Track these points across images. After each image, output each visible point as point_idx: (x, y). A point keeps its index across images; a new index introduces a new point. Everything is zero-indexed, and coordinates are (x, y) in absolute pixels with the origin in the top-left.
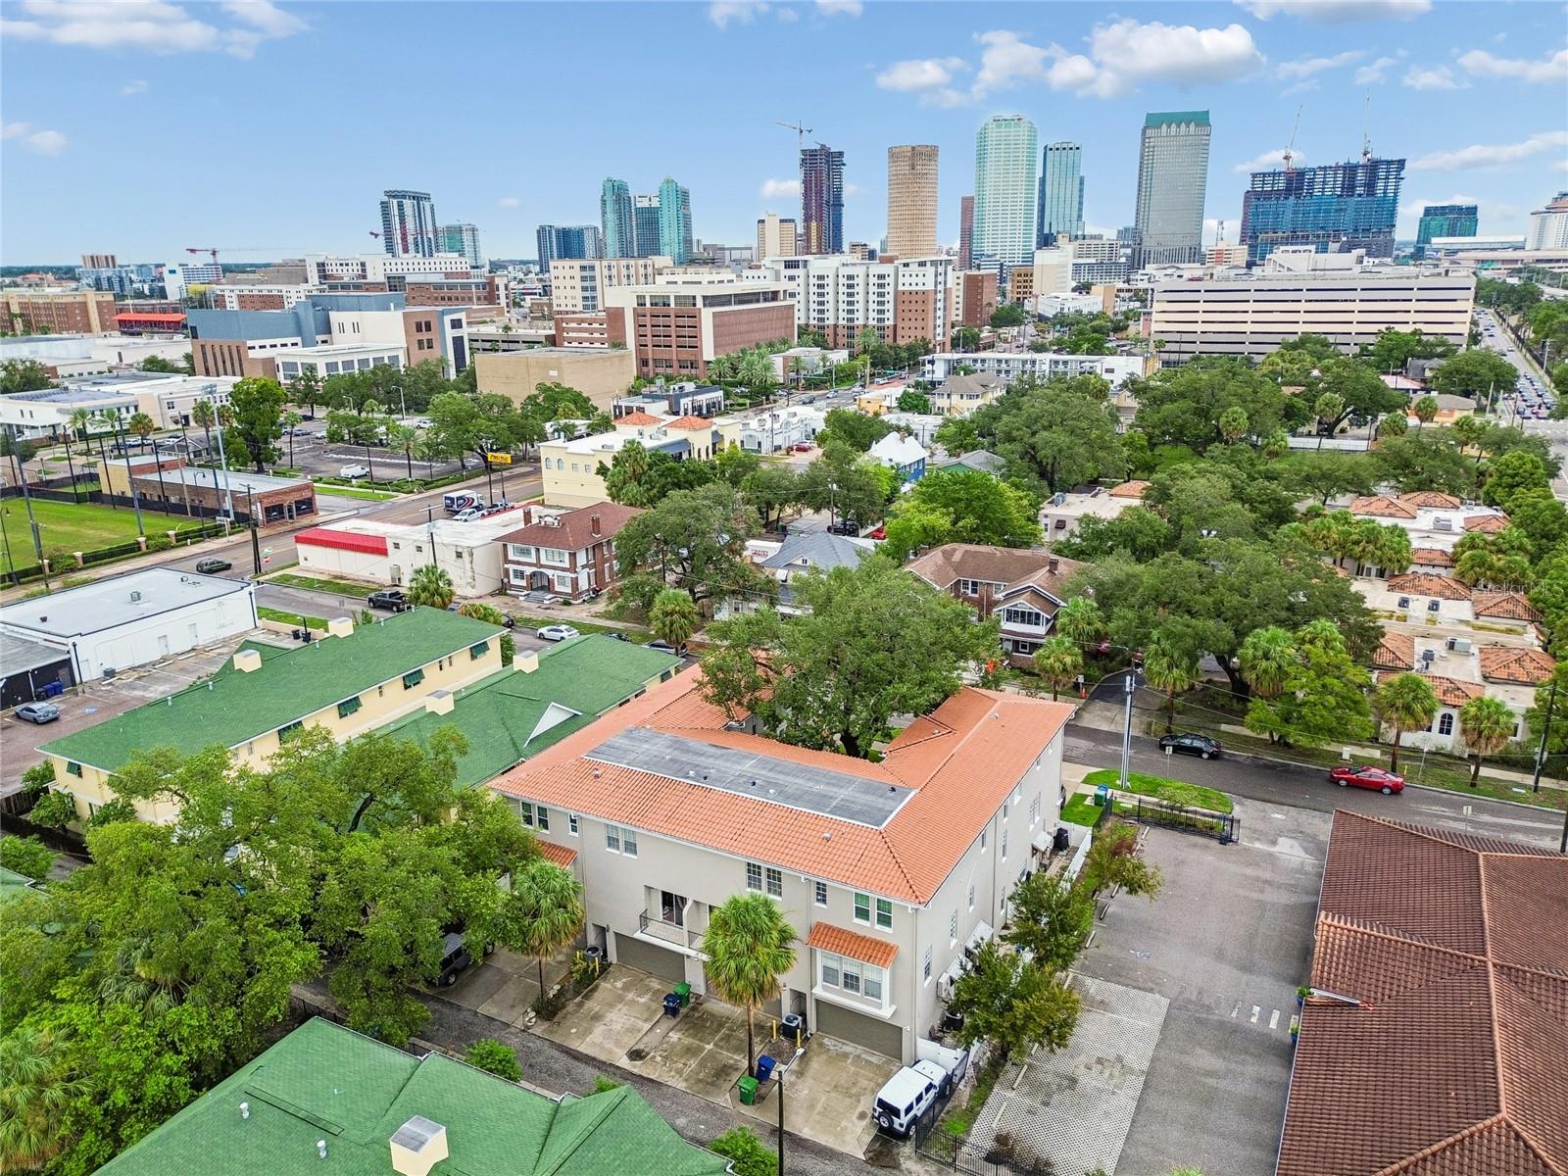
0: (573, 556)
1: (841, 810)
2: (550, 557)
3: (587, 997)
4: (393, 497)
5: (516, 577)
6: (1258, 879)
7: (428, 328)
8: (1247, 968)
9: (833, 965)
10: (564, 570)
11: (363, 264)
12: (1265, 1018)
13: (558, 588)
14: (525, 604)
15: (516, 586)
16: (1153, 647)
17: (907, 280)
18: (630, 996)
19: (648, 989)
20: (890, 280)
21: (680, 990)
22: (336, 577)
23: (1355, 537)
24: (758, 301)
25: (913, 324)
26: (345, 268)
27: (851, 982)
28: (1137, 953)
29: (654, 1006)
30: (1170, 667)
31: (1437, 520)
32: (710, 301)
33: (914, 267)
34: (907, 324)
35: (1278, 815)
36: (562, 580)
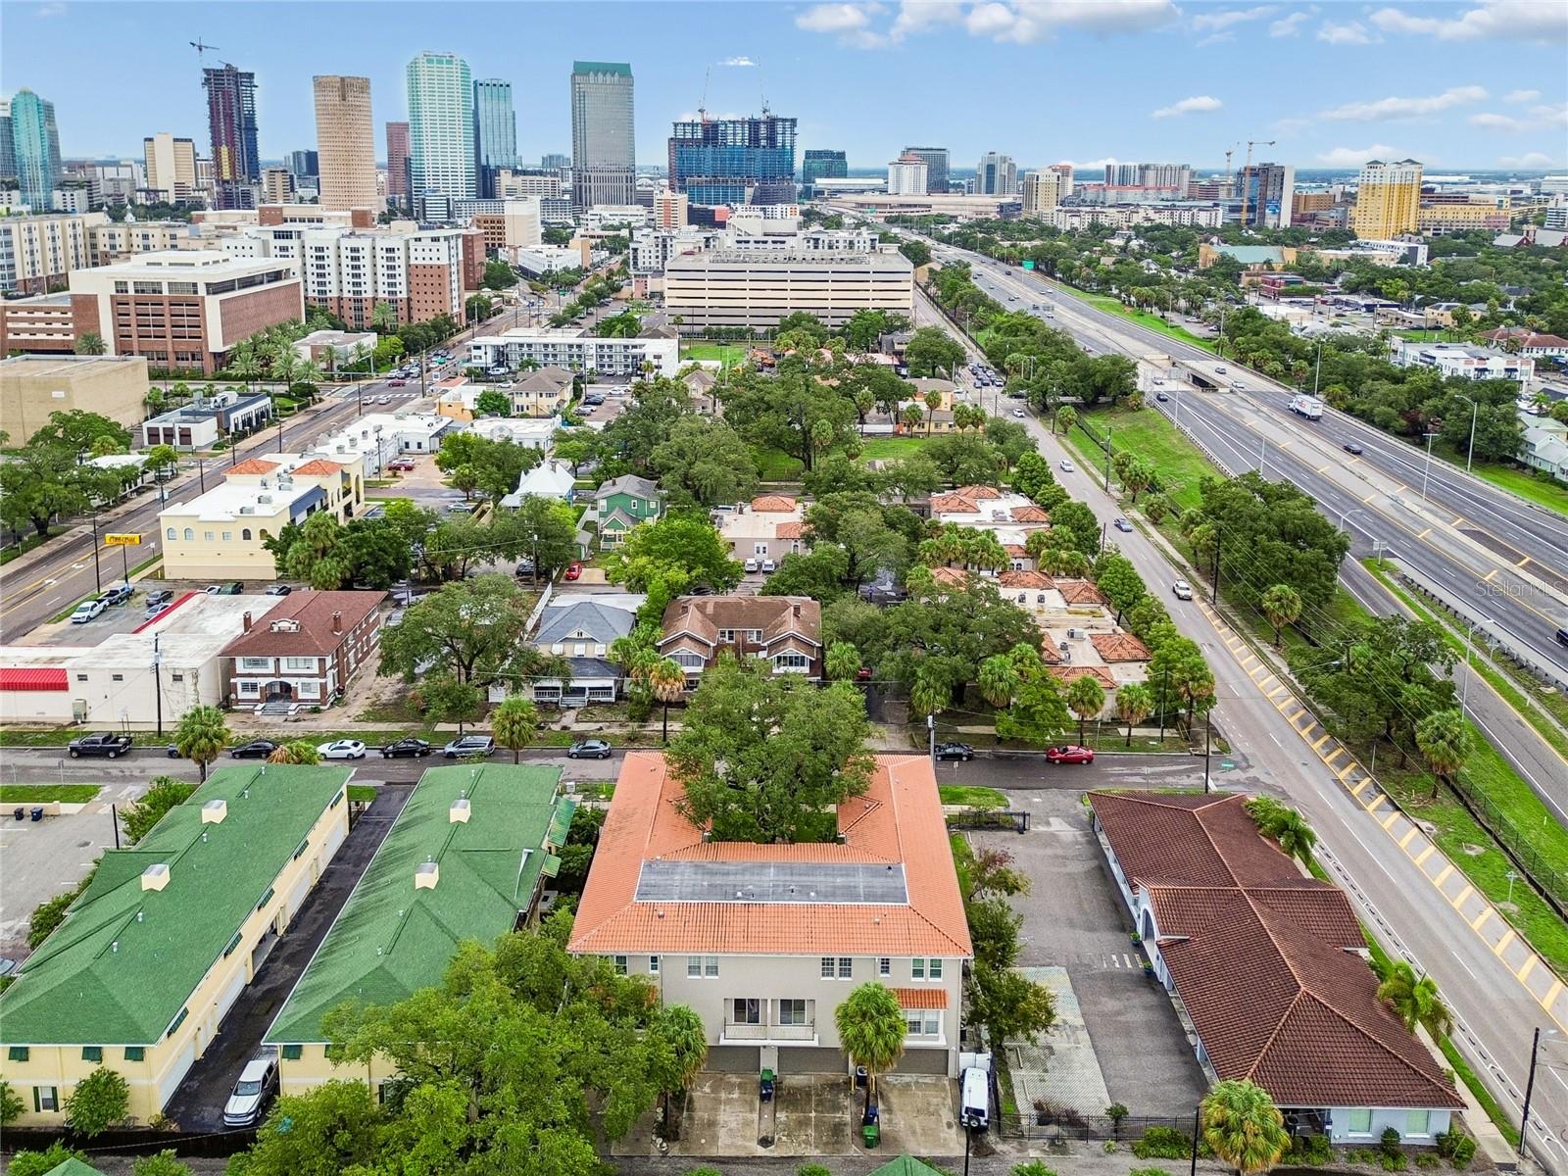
0: (323, 660)
1: (869, 896)
3: (690, 1109)
5: (246, 690)
10: (310, 676)
12: (1123, 963)
14: (267, 719)
17: (420, 255)
18: (723, 1096)
19: (734, 1085)
20: (401, 253)
24: (262, 283)
25: (429, 297)
27: (916, 1026)
29: (748, 1097)
31: (995, 513)
32: (214, 289)
33: (427, 242)
34: (422, 297)
35: (1038, 799)
36: (306, 687)
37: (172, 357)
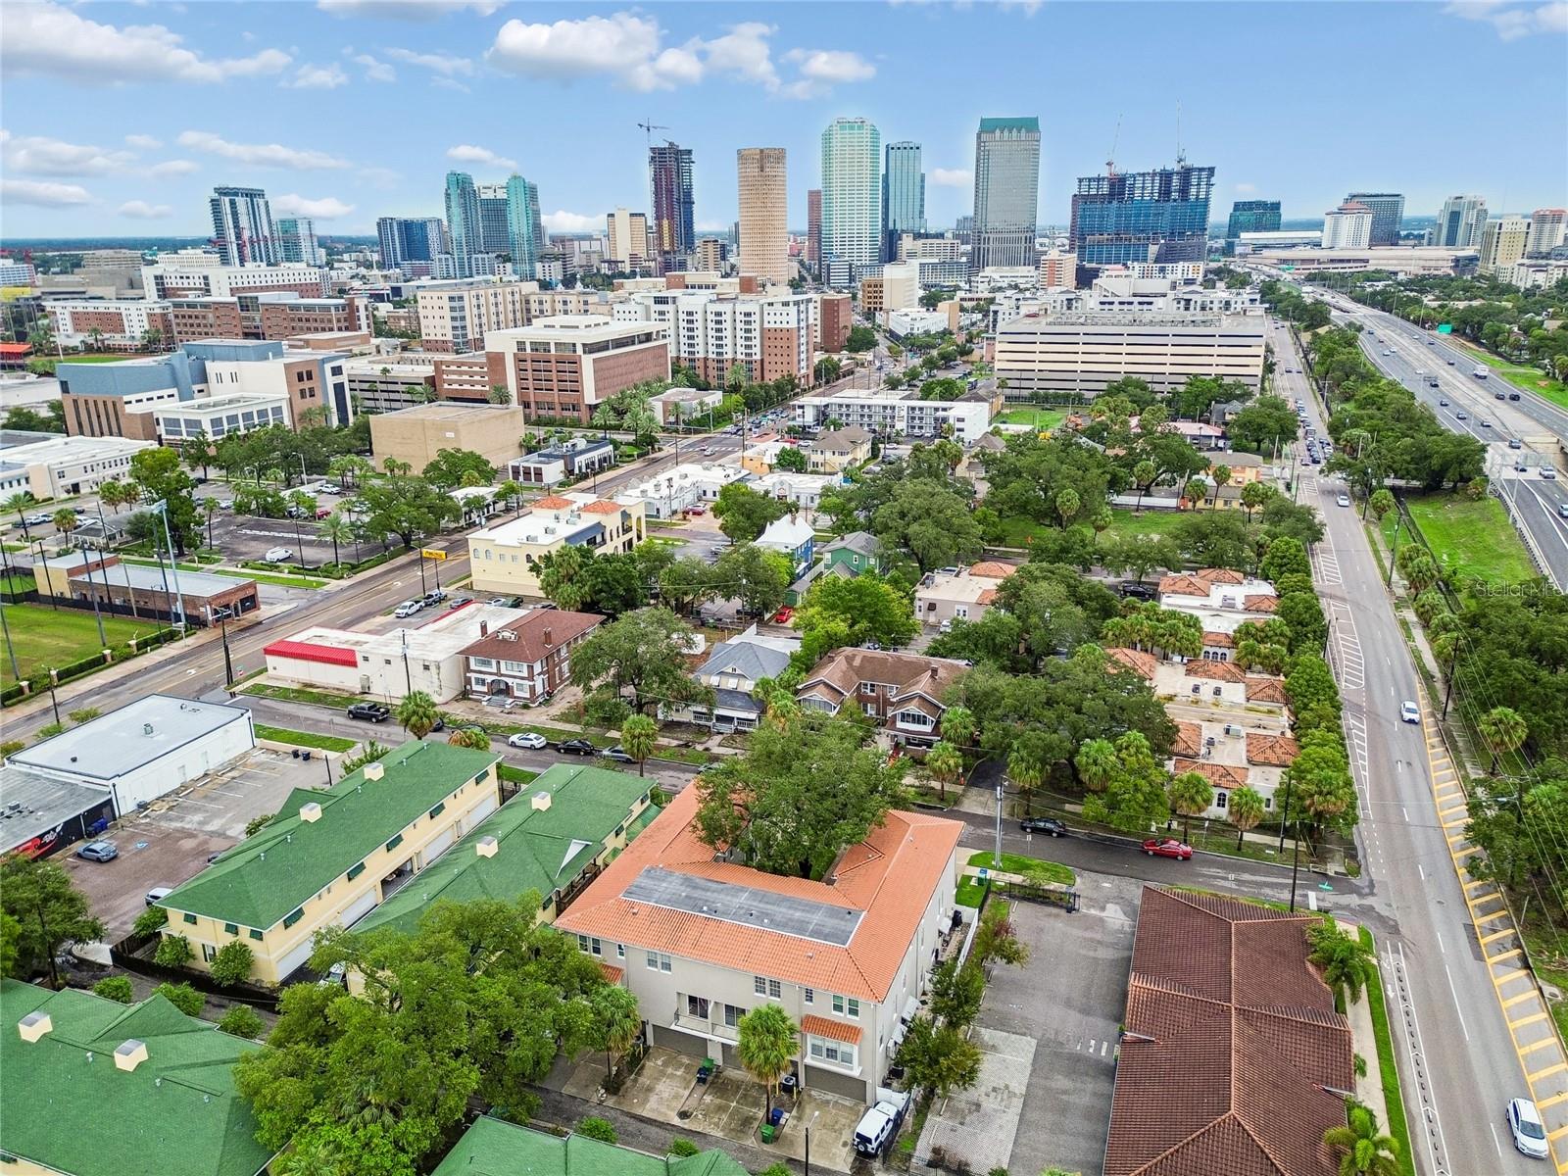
0: (531, 668)
1: (816, 933)
2: (510, 668)
3: (638, 1074)
4: (325, 584)
5: (477, 683)
6: (1092, 940)
7: (310, 377)
8: (1086, 1011)
9: (819, 1043)
10: (523, 678)
11: (206, 278)
12: (1098, 1049)
13: (516, 694)
14: (489, 709)
15: (477, 692)
17: (772, 318)
18: (670, 1070)
19: (682, 1064)
20: (756, 318)
21: (707, 1065)
22: (306, 685)
24: (633, 343)
26: (185, 281)
27: (832, 1053)
28: (1015, 1006)
29: (688, 1077)
31: (1225, 598)
32: (589, 348)
33: (778, 307)
34: (773, 359)
35: (1107, 884)
36: (520, 687)
37: (558, 407)
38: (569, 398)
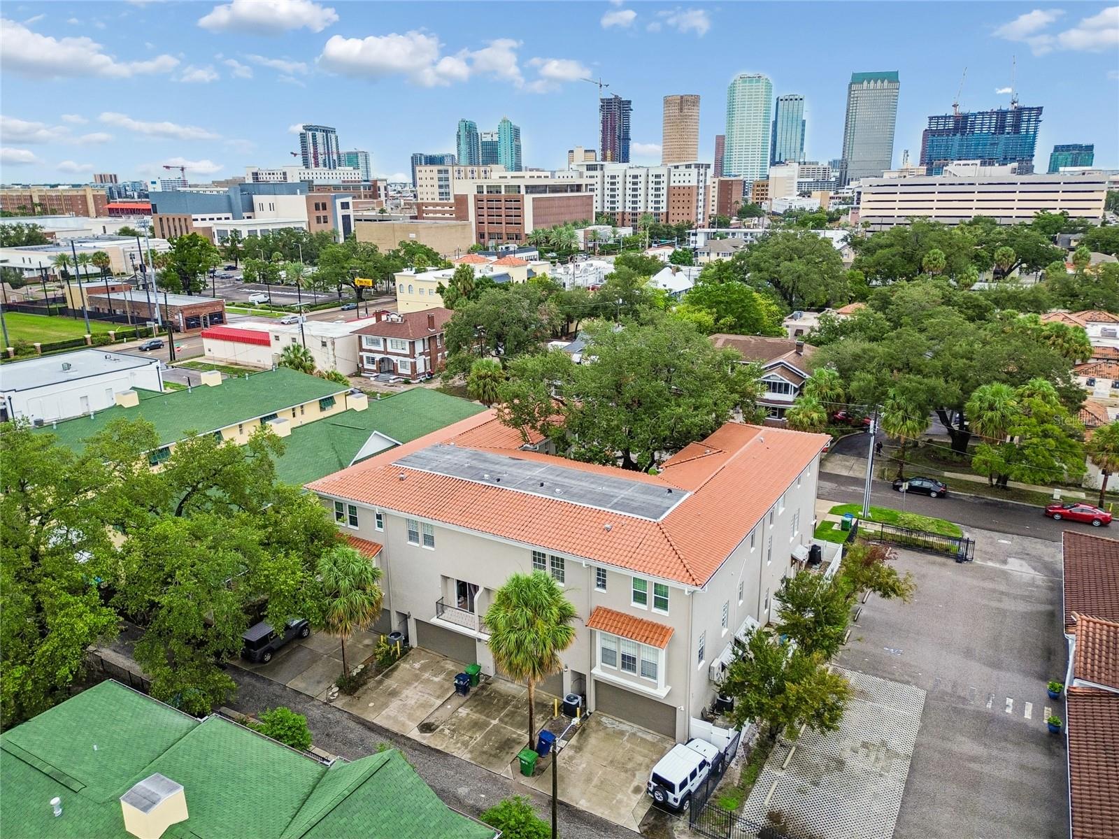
0: (412, 344)
1: (621, 505)
2: (394, 346)
3: (387, 676)
5: (368, 362)
6: (994, 591)
7: (324, 208)
8: (996, 665)
9: (612, 646)
10: (405, 356)
11: (285, 174)
12: (1019, 709)
13: (400, 371)
14: (375, 383)
15: (368, 370)
16: (890, 402)
17: (677, 178)
18: (426, 675)
19: (443, 670)
20: (664, 179)
21: (471, 671)
22: (232, 364)
23: (1046, 333)
24: (566, 191)
25: (681, 211)
26: (272, 176)
27: (628, 662)
28: (892, 650)
29: (447, 685)
30: (904, 419)
31: (1105, 330)
32: (531, 189)
33: (682, 169)
34: (676, 211)
35: (1005, 541)
36: (404, 365)
37: (504, 237)
38: (513, 229)
